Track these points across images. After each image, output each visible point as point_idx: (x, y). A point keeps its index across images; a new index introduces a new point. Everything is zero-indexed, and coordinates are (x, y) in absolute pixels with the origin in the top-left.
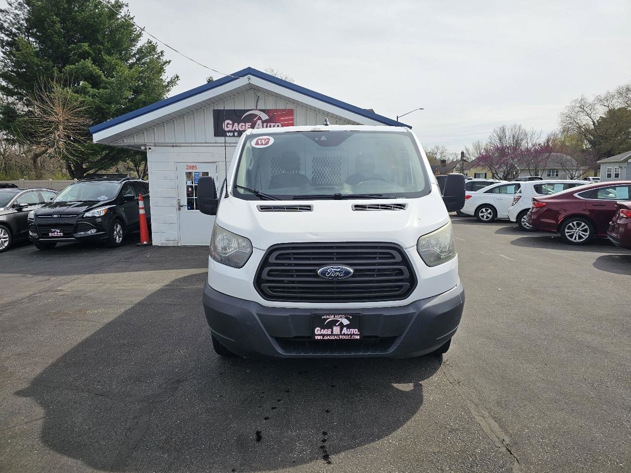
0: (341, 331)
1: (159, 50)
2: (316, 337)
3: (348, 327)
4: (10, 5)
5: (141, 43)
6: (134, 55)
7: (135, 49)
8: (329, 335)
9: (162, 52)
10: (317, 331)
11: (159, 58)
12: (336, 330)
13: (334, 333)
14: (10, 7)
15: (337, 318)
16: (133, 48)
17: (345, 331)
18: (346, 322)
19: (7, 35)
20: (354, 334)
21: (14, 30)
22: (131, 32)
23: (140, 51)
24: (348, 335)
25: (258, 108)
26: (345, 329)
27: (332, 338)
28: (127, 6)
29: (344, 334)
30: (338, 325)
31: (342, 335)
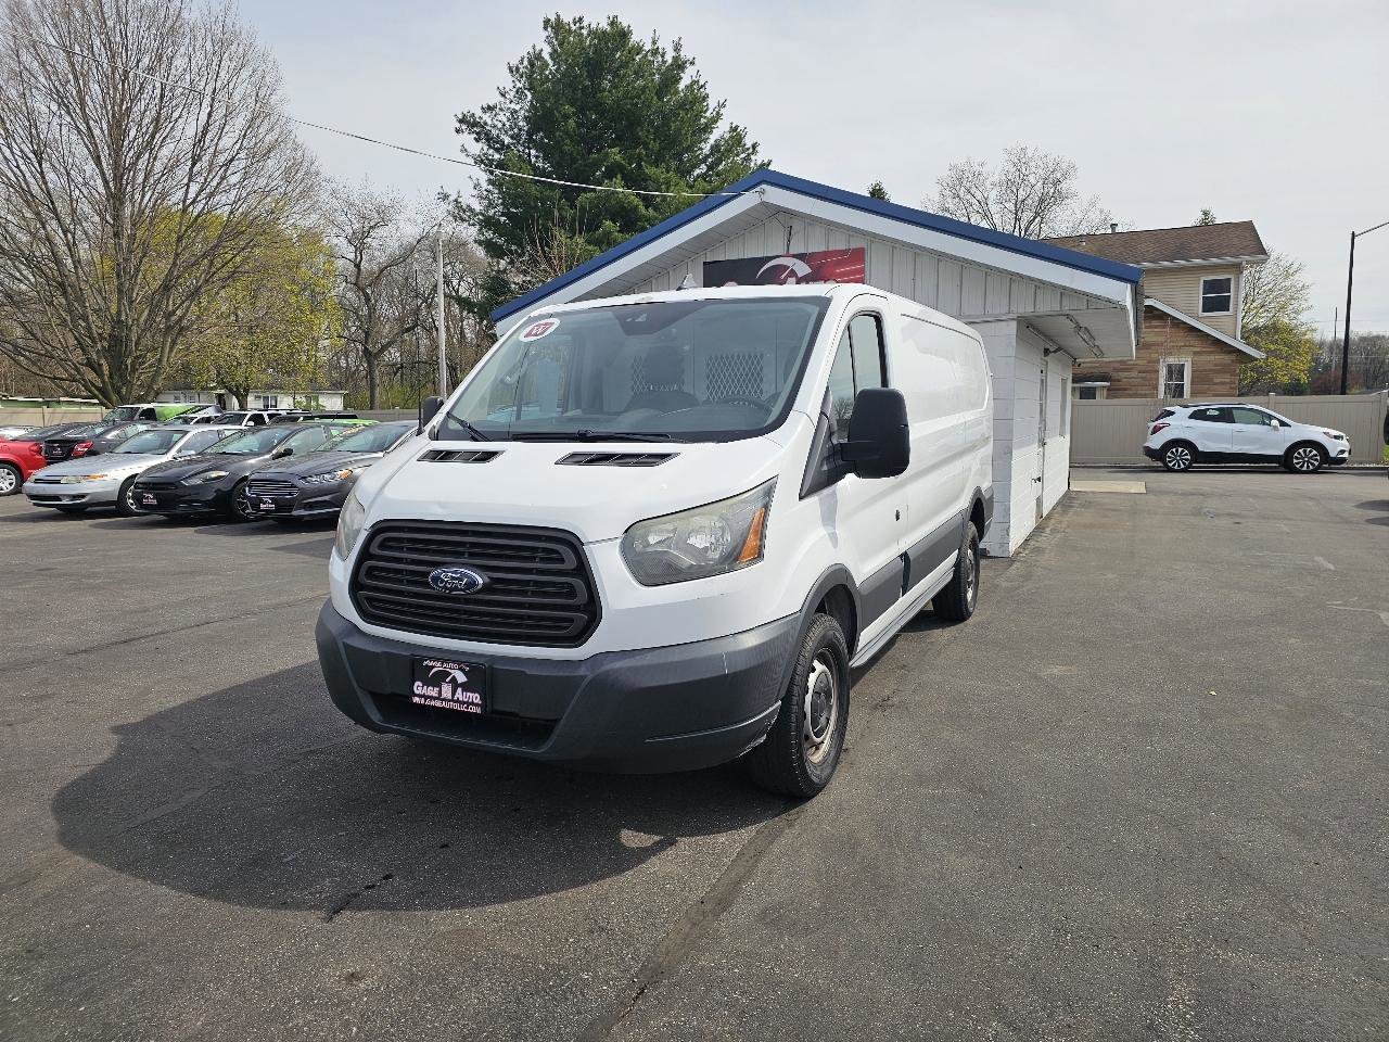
0: (453, 695)
1: (748, 142)
2: (416, 700)
3: (466, 687)
4: (503, 95)
5: (720, 131)
6: (704, 160)
7: (706, 148)
8: (435, 698)
9: (754, 147)
10: (418, 687)
11: (748, 159)
12: (446, 690)
13: (444, 695)
14: (502, 99)
15: (447, 667)
16: (703, 145)
17: (459, 694)
18: (461, 678)
19: (497, 150)
20: (473, 703)
21: (507, 140)
22: (698, 116)
23: (715, 148)
24: (464, 703)
25: (791, 252)
26: (459, 690)
27: (438, 704)
28: (692, 63)
29: (458, 701)
30: (449, 682)
31: (455, 702)
